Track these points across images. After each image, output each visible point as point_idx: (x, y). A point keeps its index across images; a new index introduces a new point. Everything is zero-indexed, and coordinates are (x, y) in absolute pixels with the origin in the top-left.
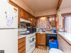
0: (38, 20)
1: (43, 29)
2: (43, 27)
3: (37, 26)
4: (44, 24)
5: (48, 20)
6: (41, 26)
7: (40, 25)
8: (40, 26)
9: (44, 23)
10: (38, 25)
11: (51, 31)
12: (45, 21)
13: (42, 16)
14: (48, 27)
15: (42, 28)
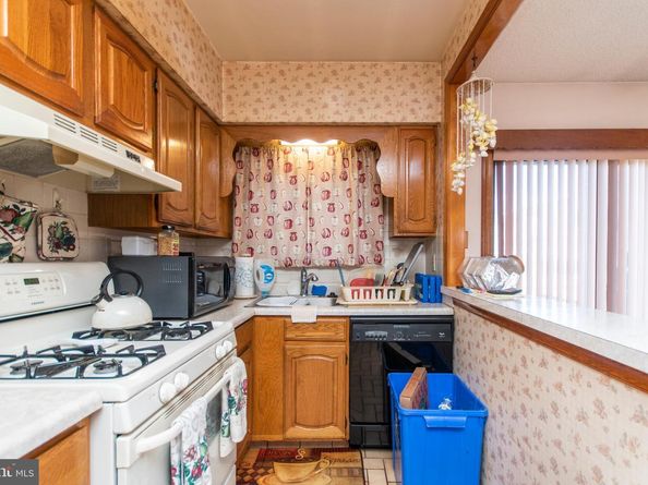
0: (258, 166)
1: (308, 263)
2: (308, 248)
3: (237, 236)
4: (324, 220)
5: (362, 179)
6: (294, 237)
7: (281, 220)
8: (282, 234)
9: (319, 205)
10: (258, 222)
11: (399, 290)
12: (328, 186)
13: (306, 119)
14: (365, 248)
15: (297, 253)
